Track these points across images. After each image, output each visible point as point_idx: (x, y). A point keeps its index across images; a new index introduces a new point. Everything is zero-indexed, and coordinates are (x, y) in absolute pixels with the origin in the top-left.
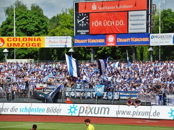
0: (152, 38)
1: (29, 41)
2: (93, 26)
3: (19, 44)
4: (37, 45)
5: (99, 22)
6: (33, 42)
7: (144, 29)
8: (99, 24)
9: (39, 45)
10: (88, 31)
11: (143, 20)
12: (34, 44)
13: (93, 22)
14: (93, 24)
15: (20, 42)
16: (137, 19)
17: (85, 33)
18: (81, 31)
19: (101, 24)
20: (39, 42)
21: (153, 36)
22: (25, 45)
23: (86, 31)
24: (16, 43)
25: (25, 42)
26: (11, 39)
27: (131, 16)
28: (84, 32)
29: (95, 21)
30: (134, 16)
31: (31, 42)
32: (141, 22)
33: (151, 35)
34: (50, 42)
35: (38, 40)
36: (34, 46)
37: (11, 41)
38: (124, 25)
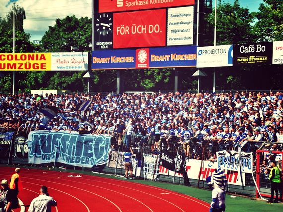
0: (199, 54)
1: (29, 59)
2: (117, 34)
3: (15, 64)
4: (40, 66)
5: (126, 27)
6: (35, 61)
7: (189, 38)
8: (126, 30)
9: (44, 67)
10: (111, 43)
11: (188, 23)
12: (36, 65)
13: (118, 28)
14: (118, 31)
15: (17, 62)
16: (180, 21)
17: (107, 47)
18: (102, 43)
19: (127, 31)
20: (43, 61)
21: (201, 51)
22: (23, 66)
23: (108, 43)
24: (12, 62)
25: (24, 62)
26: (5, 57)
27: (172, 16)
28: (105, 45)
29: (121, 27)
30: (175, 16)
31: (32, 62)
32: (185, 27)
33: (198, 49)
34: (58, 61)
35: (41, 59)
36: (36, 67)
37: (5, 59)
38: (161, 32)
